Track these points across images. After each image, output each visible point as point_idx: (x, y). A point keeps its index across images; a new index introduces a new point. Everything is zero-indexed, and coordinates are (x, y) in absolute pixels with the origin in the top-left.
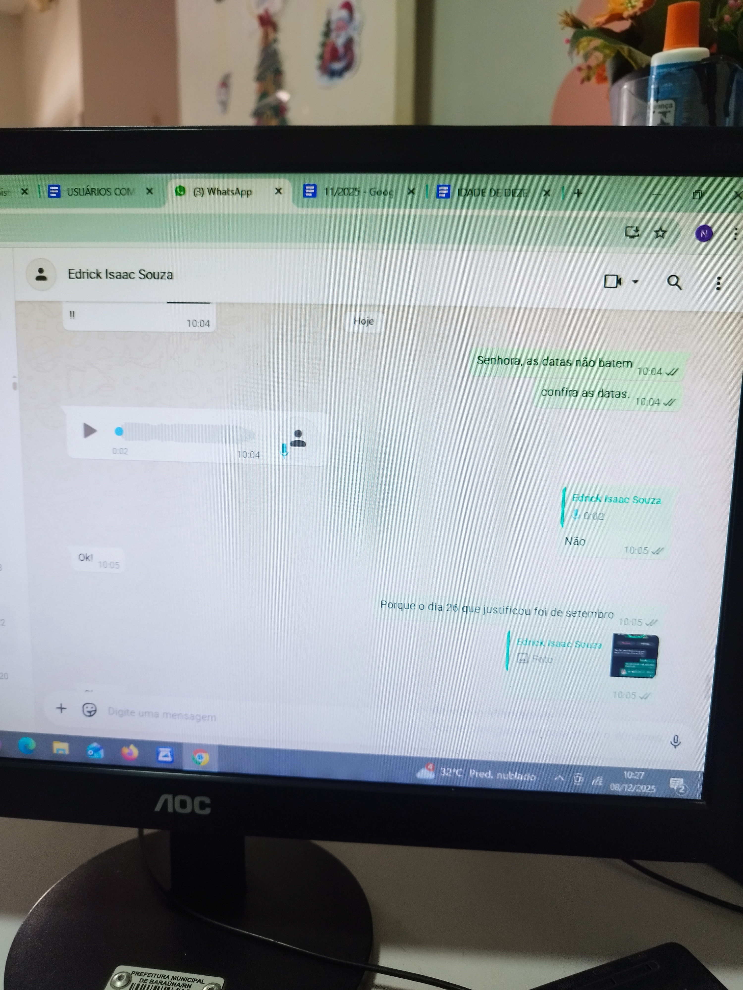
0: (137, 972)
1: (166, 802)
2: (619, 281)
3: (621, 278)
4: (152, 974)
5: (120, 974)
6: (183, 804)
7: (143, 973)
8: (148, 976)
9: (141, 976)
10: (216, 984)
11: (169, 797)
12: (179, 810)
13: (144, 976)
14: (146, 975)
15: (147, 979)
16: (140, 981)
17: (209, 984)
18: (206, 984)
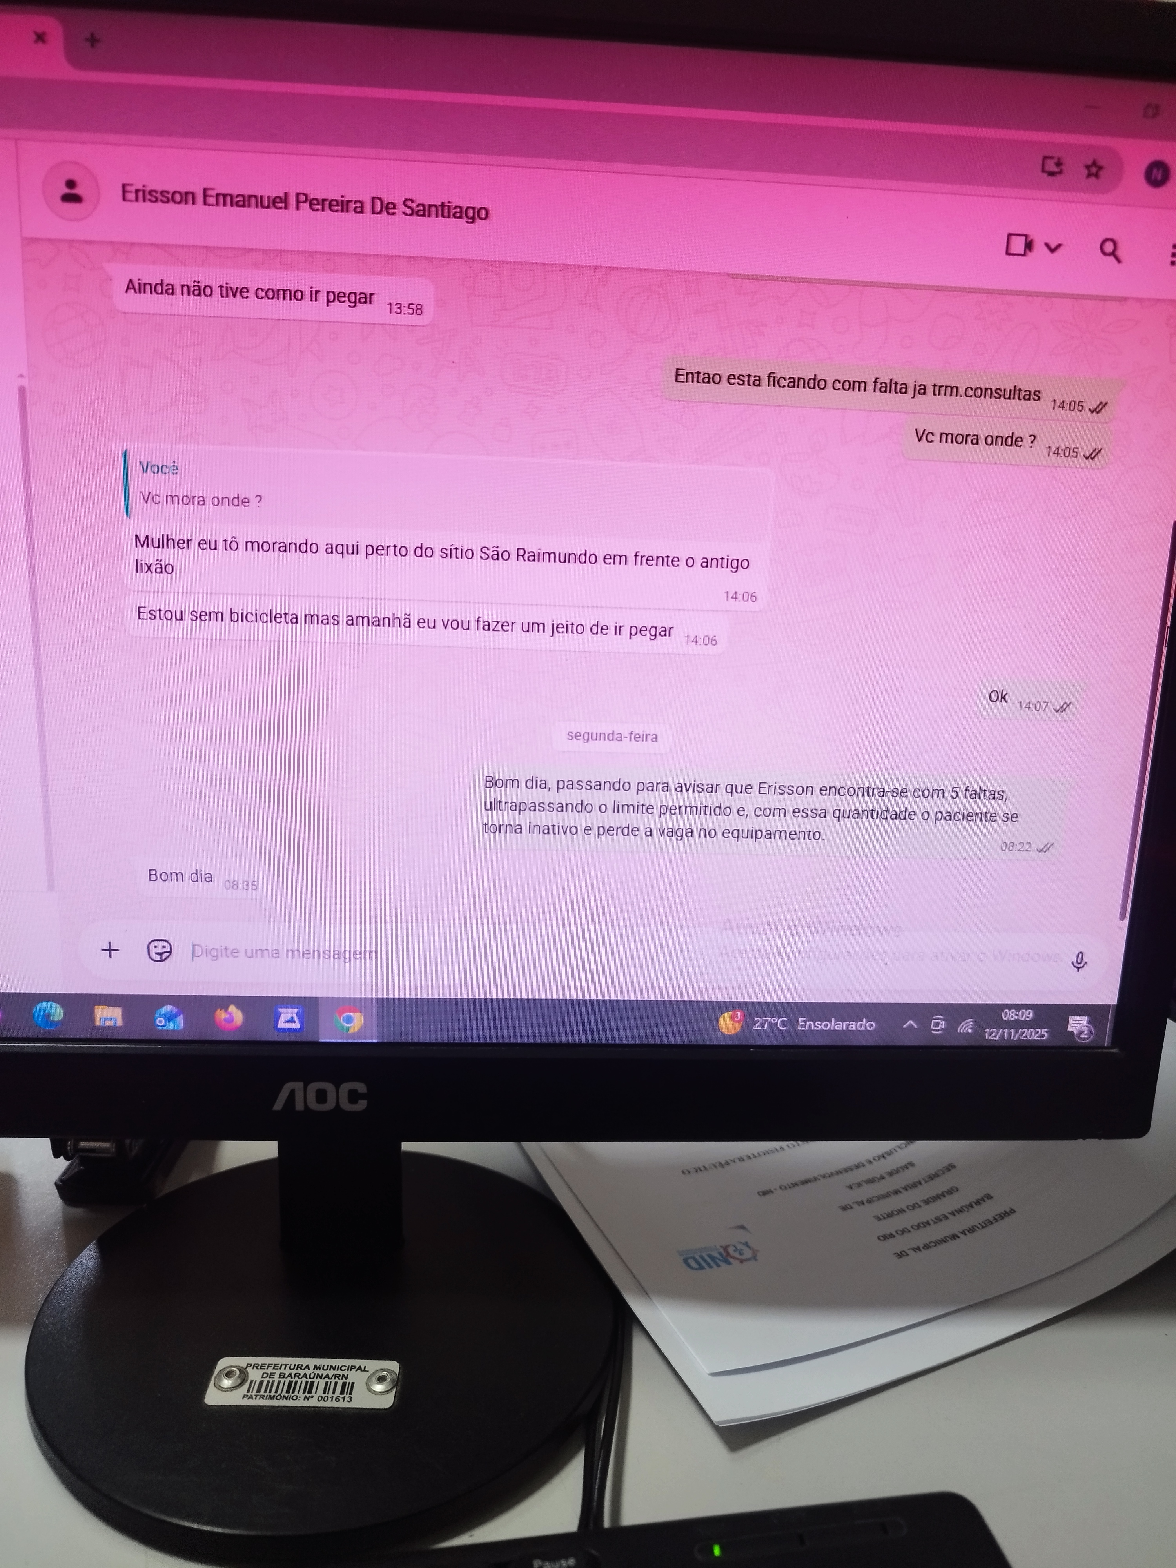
0: (254, 1364)
1: (292, 1093)
4: (280, 1366)
5: (227, 1370)
6: (321, 1096)
7: (264, 1364)
8: (274, 1369)
9: (264, 1369)
10: (388, 1371)
11: (298, 1086)
12: (313, 1105)
13: (267, 1369)
14: (271, 1367)
15: (273, 1372)
16: (263, 1377)
17: (377, 1371)
18: (371, 1371)
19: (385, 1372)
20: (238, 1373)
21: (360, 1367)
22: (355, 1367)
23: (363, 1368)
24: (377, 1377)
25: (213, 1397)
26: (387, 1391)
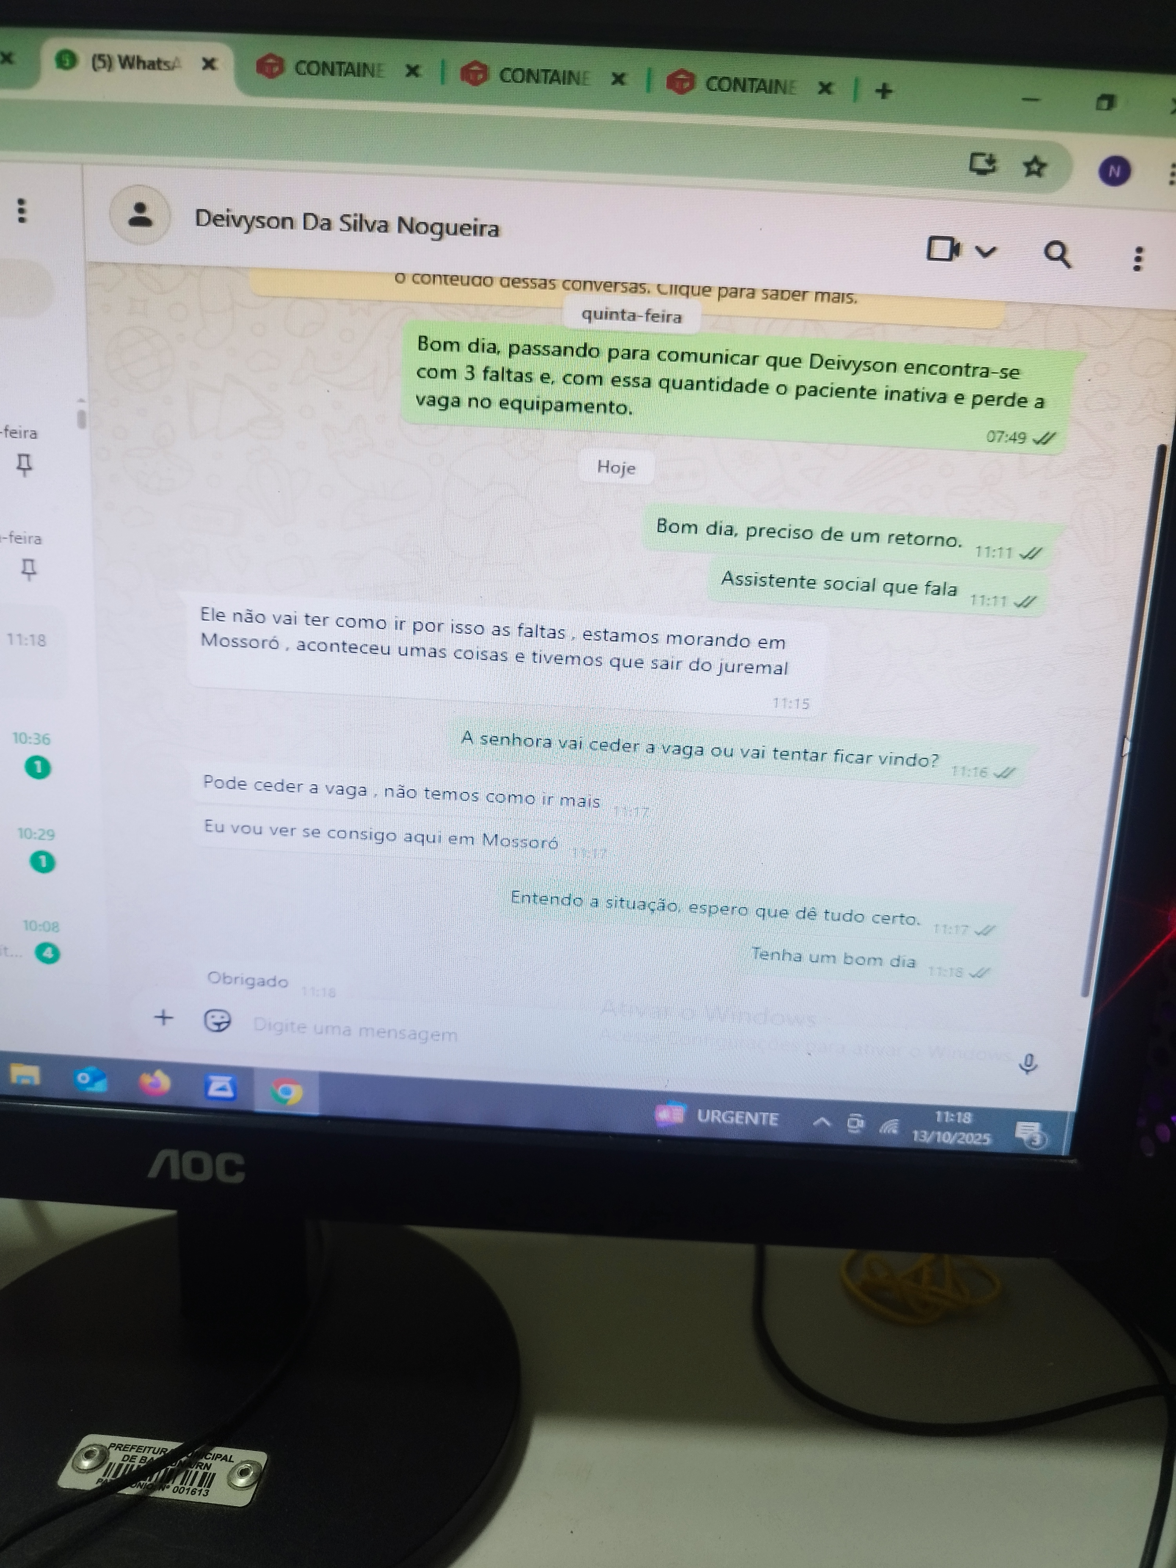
0: (119, 1444)
1: (167, 1162)
2: (955, 250)
3: (959, 244)
4: (143, 1448)
5: (89, 1449)
6: (197, 1166)
7: (127, 1445)
8: (137, 1451)
9: (126, 1451)
10: (252, 1463)
11: (173, 1154)
12: (189, 1175)
13: (130, 1451)
14: (134, 1449)
15: (136, 1455)
16: (123, 1460)
17: (242, 1463)
18: (235, 1463)
19: (249, 1465)
20: (98, 1453)
21: (226, 1456)
22: (221, 1455)
23: (228, 1459)
24: (241, 1469)
25: (68, 1479)
26: (249, 1486)
